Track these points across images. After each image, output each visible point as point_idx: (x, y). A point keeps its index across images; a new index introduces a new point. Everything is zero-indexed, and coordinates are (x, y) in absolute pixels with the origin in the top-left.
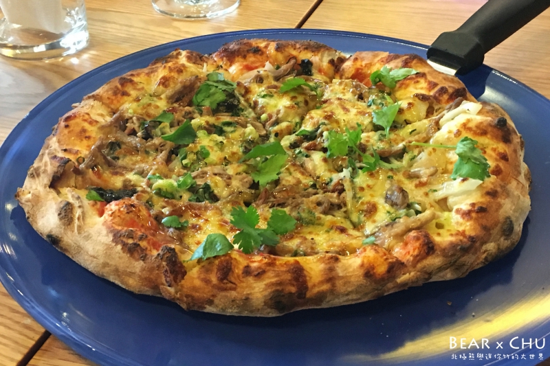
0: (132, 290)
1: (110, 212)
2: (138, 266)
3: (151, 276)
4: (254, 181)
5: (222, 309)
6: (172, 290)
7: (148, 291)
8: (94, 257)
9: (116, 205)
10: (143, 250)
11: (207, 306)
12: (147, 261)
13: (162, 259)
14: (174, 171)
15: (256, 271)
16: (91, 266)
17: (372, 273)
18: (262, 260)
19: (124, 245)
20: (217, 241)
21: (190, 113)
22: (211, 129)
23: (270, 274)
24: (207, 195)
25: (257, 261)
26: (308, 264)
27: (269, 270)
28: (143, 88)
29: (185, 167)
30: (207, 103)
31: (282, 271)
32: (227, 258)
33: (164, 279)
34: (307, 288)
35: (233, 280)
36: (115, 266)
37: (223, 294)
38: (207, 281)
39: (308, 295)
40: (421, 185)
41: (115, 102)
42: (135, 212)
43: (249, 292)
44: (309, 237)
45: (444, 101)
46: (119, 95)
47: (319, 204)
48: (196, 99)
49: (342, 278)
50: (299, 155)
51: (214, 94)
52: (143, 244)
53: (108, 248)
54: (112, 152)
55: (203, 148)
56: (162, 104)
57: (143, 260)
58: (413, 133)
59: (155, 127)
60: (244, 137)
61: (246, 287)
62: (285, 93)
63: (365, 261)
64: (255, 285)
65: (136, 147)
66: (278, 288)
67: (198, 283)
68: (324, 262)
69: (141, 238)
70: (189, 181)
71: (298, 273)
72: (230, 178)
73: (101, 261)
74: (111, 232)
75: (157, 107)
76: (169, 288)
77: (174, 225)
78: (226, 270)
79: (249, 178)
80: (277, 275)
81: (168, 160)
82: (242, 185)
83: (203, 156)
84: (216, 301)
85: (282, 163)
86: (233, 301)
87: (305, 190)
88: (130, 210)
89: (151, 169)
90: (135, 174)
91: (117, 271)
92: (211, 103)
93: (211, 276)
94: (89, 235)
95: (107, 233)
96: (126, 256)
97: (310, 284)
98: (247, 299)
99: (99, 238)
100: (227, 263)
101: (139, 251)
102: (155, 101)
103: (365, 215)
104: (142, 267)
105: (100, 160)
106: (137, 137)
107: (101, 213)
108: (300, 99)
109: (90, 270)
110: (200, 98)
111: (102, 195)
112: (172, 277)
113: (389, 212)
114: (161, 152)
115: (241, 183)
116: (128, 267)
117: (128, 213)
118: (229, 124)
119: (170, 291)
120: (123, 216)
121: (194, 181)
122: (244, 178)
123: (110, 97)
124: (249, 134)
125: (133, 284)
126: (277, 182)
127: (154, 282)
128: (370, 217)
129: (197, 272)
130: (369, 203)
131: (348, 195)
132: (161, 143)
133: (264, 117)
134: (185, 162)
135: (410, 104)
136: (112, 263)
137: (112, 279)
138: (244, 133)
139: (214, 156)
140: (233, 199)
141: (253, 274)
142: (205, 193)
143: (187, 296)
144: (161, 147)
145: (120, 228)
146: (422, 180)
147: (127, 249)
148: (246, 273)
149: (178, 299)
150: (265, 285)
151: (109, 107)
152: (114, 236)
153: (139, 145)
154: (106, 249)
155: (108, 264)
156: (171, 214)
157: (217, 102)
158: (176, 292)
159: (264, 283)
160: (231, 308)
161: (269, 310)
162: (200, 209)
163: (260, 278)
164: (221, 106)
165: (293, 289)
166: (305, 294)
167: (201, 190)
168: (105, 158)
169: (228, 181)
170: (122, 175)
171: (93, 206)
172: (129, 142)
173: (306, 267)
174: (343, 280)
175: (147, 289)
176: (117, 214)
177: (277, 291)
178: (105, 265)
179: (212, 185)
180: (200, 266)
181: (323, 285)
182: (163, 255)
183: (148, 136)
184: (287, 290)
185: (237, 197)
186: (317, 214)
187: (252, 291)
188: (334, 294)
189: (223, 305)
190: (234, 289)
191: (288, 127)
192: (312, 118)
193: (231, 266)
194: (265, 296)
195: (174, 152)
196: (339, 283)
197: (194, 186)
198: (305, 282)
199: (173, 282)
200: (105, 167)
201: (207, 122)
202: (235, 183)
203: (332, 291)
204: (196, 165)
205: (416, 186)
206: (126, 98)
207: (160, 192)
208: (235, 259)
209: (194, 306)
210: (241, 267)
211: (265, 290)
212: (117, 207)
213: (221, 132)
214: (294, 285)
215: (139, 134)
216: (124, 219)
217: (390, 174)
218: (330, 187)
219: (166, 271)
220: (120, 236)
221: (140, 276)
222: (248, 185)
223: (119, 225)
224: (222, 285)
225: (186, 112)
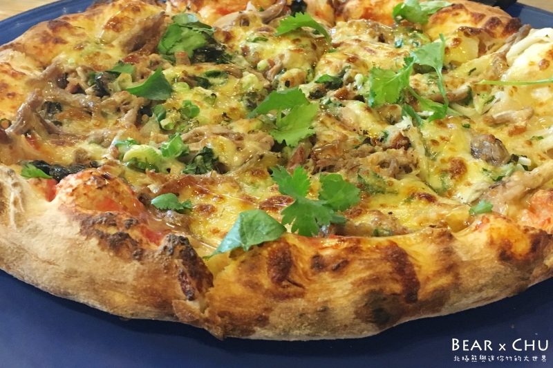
0: (119, 312)
1: (70, 190)
2: (130, 270)
3: (156, 286)
4: (276, 142)
5: (284, 330)
6: (195, 306)
7: (149, 313)
8: (50, 263)
9: (78, 178)
10: (135, 243)
11: (258, 329)
12: (146, 261)
13: (172, 254)
14: (149, 136)
15: (334, 261)
16: (44, 279)
17: (508, 253)
18: (337, 245)
19: (102, 237)
20: (259, 221)
21: (157, 63)
22: (192, 81)
23: (356, 265)
24: (208, 165)
25: (330, 246)
26: (410, 246)
27: (354, 259)
28: (83, 35)
29: (164, 130)
30: (179, 50)
31: (375, 259)
32: (282, 244)
33: (179, 288)
34: (417, 284)
35: (297, 279)
36: (88, 274)
37: (283, 304)
38: (254, 286)
39: (421, 295)
40: (519, 131)
41: (45, 52)
42: (113, 187)
43: (326, 299)
44: (385, 211)
45: (498, 35)
46: (51, 44)
47: (383, 164)
48: (163, 45)
49: (468, 263)
50: (330, 105)
51: (187, 38)
52: (135, 234)
53: (74, 244)
54: (50, 115)
55: (188, 103)
56: (116, 54)
57: (139, 260)
58: (472, 73)
59: (110, 80)
60: (241, 89)
61: (321, 290)
62: (284, 36)
63: (495, 236)
64: (334, 286)
65: (88, 107)
66: (373, 287)
67: (238, 290)
68: (433, 241)
69: (129, 226)
70: (180, 146)
71: (400, 261)
72: (240, 138)
73: (63, 266)
74: (77, 218)
75: (109, 57)
76: (189, 303)
77: (173, 206)
78: (283, 265)
79: (268, 137)
80: (370, 267)
81: (138, 123)
82: (261, 146)
83: (190, 115)
84: (273, 318)
85: (312, 115)
86: (301, 315)
87: (357, 147)
88: (103, 183)
89: (115, 135)
90: (90, 143)
91: (92, 283)
92: (186, 49)
93: (259, 276)
94: (36, 227)
95: (69, 221)
96: (107, 256)
97: (420, 278)
98: (325, 310)
99: (55, 231)
100: (284, 253)
101: (130, 246)
102: (106, 50)
103: (452, 177)
104: (137, 272)
105: (35, 123)
106: (85, 94)
107: (51, 196)
108: (305, 42)
109: (40, 287)
110: (169, 42)
111: (47, 170)
112: (194, 283)
113: (485, 170)
114: (126, 113)
115: (258, 143)
116: (111, 274)
117: (100, 188)
118: (216, 74)
119: (190, 308)
120: (91, 194)
121: (186, 145)
122: (262, 138)
123: (37, 45)
124: (249, 84)
125: (122, 303)
126: (313, 139)
127: (160, 296)
128: (461, 178)
129: (235, 271)
130: (452, 160)
131: (419, 151)
132: (124, 100)
133: (262, 64)
134: (164, 123)
135: (456, 40)
136: (84, 269)
137: (83, 298)
138: (241, 84)
139: (206, 113)
140: (252, 166)
141: (329, 268)
142: (205, 162)
143: (222, 315)
144: (125, 104)
145: (90, 212)
146: (517, 124)
147: (108, 243)
148: (318, 267)
149: (207, 320)
150: (353, 284)
151: (36, 60)
152: (83, 223)
153: (91, 105)
154: (71, 246)
155: (76, 272)
156: (162, 192)
157: (193, 48)
158: (203, 310)
159: (350, 280)
160: (299, 328)
161: (363, 325)
162: (205, 182)
163: (341, 273)
164: (199, 54)
165: (397, 288)
166: (416, 294)
167: (199, 157)
168: (42, 121)
169: (238, 142)
170: (72, 145)
171: (36, 184)
172: (74, 102)
173: (409, 250)
174: (468, 268)
175: (148, 308)
176: (82, 191)
177: (372, 292)
178: (71, 274)
179: (215, 149)
180: (238, 262)
181: (441, 277)
182: (174, 247)
183: (102, 91)
184: (388, 289)
185: (257, 164)
186: (386, 179)
187: (332, 297)
188: (459, 292)
189: (284, 323)
190: (302, 295)
191: (299, 74)
192: (329, 63)
193: (290, 257)
194: (355, 302)
195: (145, 111)
196: (464, 272)
197: (187, 152)
198: (413, 274)
199: (197, 292)
200: (44, 133)
201: (185, 73)
202: (250, 145)
203: (456, 285)
204: (183, 124)
205: (511, 134)
206: (60, 46)
207: (137, 164)
208: (294, 245)
209: (233, 330)
210: (307, 258)
211: (353, 292)
212: (80, 181)
213: (206, 85)
214: (397, 281)
215: (89, 90)
216: (93, 199)
217: (466, 122)
218: (388, 143)
219: (183, 274)
220: (94, 223)
221: (134, 288)
222: (269, 148)
223: (87, 209)
224: (281, 289)
225: (151, 62)
